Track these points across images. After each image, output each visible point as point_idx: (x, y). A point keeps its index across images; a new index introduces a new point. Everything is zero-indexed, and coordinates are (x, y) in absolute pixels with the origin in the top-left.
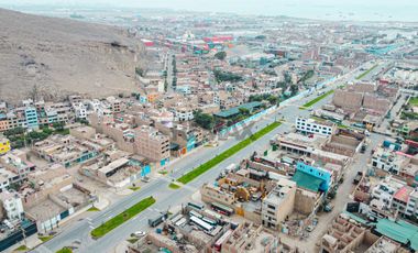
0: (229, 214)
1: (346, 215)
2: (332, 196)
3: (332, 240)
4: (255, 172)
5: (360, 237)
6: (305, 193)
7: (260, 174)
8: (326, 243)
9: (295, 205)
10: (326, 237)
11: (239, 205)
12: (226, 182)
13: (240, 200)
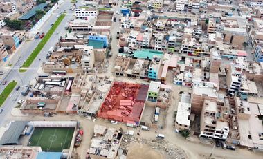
0: (64, 74)
1: (120, 55)
2: (110, 48)
3: (119, 67)
4: (66, 48)
5: (129, 62)
6: (98, 50)
7: (70, 48)
8: (117, 70)
9: (95, 58)
10: (116, 67)
11: (67, 67)
12: (53, 58)
13: (66, 65)
